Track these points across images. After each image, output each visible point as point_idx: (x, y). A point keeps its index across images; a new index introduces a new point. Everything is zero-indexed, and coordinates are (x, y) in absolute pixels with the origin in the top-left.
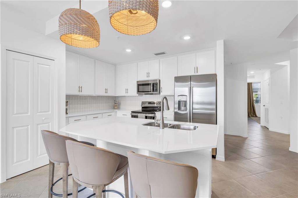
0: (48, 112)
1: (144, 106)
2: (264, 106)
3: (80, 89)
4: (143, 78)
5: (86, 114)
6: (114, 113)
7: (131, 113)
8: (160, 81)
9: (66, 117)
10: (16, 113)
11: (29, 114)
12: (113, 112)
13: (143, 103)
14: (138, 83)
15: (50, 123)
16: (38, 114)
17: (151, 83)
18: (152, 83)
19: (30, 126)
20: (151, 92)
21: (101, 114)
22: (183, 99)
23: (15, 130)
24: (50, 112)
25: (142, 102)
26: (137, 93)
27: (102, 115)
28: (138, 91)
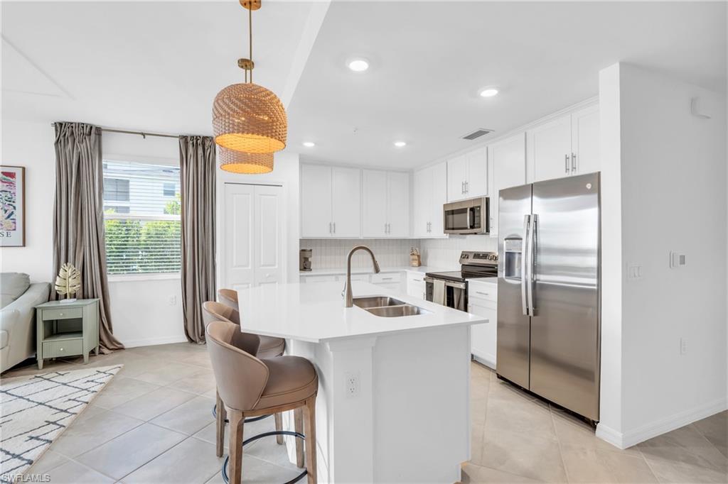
0: (274, 265)
1: (467, 262)
3: (332, 227)
4: (457, 196)
5: (337, 273)
6: (399, 274)
7: (425, 276)
8: (488, 200)
9: (300, 276)
11: (250, 268)
12: (397, 272)
13: (465, 255)
14: (447, 210)
16: (261, 268)
17: (466, 209)
18: (469, 206)
20: (466, 228)
21: (368, 276)
22: (515, 247)
24: (277, 267)
25: (461, 252)
26: (445, 233)
27: (371, 276)
28: (447, 228)
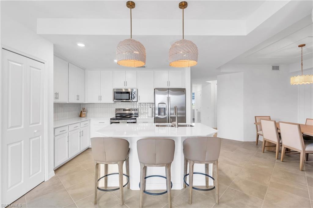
2: (197, 110)
7: (110, 120)
8: (137, 90)
10: (10, 126)
11: (23, 127)
12: (88, 120)
15: (41, 137)
16: (31, 126)
17: (130, 92)
19: (23, 141)
21: (79, 124)
22: (161, 106)
23: (10, 147)
24: (40, 124)
25: (116, 109)
26: (113, 101)
28: (115, 99)
